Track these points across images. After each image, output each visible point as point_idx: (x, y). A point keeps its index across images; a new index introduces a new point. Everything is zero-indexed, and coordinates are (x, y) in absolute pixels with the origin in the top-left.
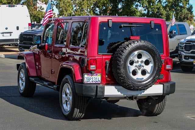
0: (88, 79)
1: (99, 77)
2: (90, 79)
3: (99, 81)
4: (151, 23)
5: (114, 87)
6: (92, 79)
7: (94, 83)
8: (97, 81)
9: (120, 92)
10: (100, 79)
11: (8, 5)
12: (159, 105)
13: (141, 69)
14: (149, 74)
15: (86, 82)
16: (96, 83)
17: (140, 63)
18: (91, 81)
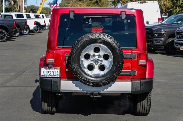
0: (46, 72)
1: (57, 71)
2: (48, 72)
3: (58, 75)
4: (121, 14)
5: (72, 81)
6: (49, 72)
7: (52, 76)
8: (55, 75)
9: (78, 88)
10: (59, 73)
11: (139, 2)
12: (141, 104)
13: (98, 64)
14: (108, 70)
15: (43, 76)
16: (54, 76)
17: (97, 57)
18: (48, 74)
